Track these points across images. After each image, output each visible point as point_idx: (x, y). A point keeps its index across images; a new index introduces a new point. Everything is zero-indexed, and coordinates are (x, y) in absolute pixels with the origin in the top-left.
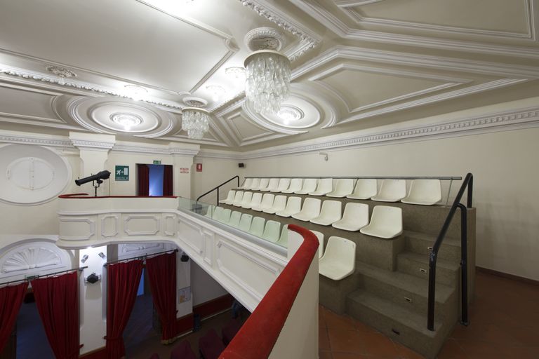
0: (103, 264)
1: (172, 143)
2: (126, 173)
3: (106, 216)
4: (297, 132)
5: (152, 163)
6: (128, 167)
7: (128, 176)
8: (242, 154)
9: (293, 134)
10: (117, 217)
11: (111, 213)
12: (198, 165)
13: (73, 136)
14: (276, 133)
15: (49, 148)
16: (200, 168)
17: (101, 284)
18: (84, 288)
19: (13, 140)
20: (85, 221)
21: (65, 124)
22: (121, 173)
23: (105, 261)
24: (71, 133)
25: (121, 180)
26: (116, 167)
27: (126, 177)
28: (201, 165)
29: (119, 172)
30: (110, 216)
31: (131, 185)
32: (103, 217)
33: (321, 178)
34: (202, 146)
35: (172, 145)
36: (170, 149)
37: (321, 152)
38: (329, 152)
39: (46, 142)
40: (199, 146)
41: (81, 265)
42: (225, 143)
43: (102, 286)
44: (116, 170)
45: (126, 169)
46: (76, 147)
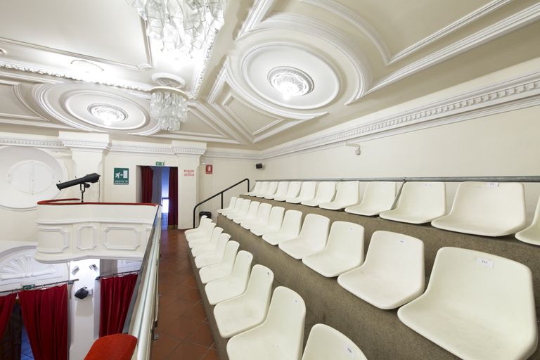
0: (95, 278)
1: (173, 141)
2: (125, 176)
3: (83, 225)
4: (311, 116)
5: (154, 165)
6: (127, 169)
7: (127, 179)
8: (261, 153)
9: (308, 118)
10: (95, 228)
11: (89, 222)
12: (207, 167)
13: (63, 135)
14: (287, 120)
15: (44, 150)
16: (209, 170)
17: (93, 299)
18: (75, 303)
19: (8, 142)
20: (58, 231)
21: (47, 122)
22: (120, 176)
23: (97, 274)
24: (60, 133)
25: (121, 183)
26: (115, 169)
27: (126, 181)
28: (212, 167)
29: (118, 175)
30: (88, 226)
31: (132, 189)
32: (79, 227)
33: (342, 181)
34: (210, 144)
35: (175, 143)
36: (173, 148)
37: (351, 142)
38: (361, 143)
39: (40, 144)
40: (205, 144)
41: (72, 277)
42: (233, 139)
43: (94, 302)
44: (115, 173)
45: (125, 172)
46: (68, 148)
